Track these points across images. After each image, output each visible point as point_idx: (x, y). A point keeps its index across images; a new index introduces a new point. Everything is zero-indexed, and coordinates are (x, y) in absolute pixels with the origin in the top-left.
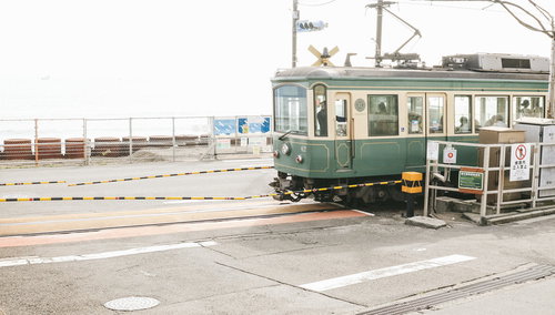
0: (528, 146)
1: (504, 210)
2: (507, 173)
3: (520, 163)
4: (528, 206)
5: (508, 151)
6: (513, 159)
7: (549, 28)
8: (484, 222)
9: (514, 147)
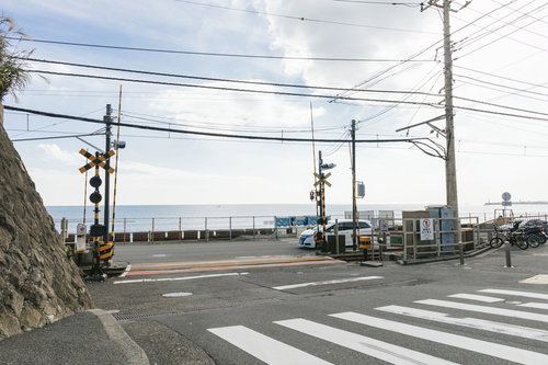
0: (431, 220)
1: (419, 257)
2: (419, 236)
3: (426, 230)
4: (436, 255)
5: (418, 223)
6: (422, 228)
7: (443, 154)
8: (405, 264)
9: (422, 220)
